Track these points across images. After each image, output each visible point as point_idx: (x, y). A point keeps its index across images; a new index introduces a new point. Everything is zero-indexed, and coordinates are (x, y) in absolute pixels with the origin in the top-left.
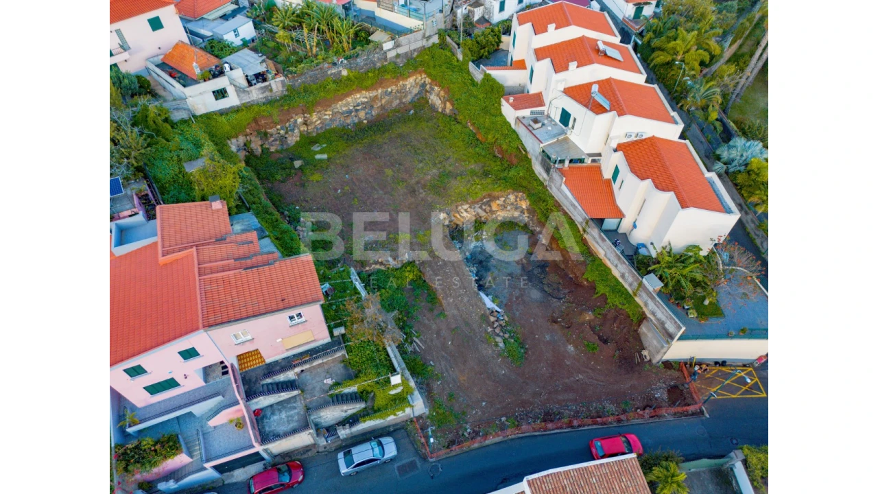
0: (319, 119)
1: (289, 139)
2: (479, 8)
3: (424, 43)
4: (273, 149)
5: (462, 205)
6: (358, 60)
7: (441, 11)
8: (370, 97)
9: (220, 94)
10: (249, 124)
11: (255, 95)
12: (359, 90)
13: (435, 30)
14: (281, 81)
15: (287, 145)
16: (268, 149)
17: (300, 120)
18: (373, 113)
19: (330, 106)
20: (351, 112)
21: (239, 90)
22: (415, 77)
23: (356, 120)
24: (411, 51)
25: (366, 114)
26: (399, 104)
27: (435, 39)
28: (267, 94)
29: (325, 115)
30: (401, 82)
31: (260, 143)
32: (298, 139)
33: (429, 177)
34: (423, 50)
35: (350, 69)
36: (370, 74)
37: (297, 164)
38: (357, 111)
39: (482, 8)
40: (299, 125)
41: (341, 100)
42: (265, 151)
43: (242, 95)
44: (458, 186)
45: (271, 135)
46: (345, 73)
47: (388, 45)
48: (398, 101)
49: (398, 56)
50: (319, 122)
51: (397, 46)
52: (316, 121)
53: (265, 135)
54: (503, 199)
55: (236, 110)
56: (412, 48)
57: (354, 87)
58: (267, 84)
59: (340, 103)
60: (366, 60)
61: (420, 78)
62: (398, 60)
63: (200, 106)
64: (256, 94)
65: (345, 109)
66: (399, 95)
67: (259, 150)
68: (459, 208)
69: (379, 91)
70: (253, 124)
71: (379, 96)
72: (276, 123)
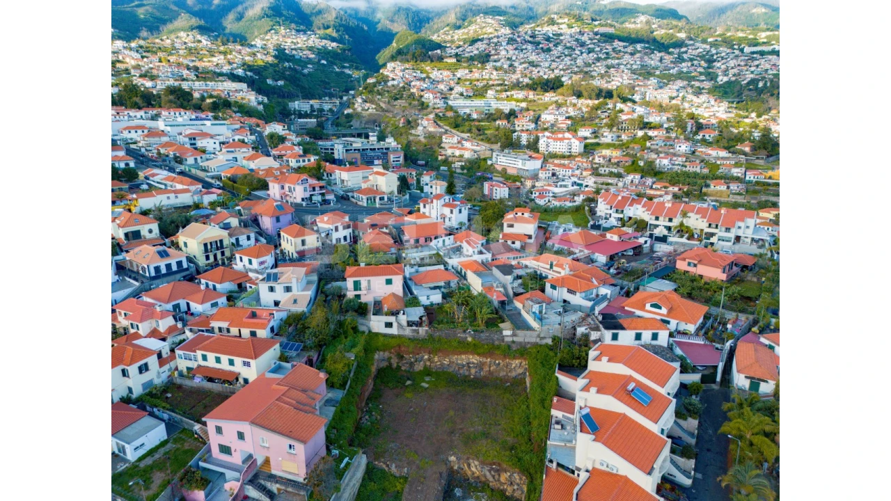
0: (441, 361)
1: (416, 366)
2: (595, 332)
3: (538, 340)
4: (403, 368)
5: (473, 459)
6: (482, 335)
7: (560, 324)
8: (480, 362)
9: (389, 325)
10: (394, 347)
12: (473, 353)
13: (551, 335)
14: (427, 330)
15: (414, 369)
16: (401, 367)
17: (426, 357)
18: (482, 373)
19: (448, 356)
20: (464, 366)
21: (400, 326)
22: (520, 361)
23: (467, 373)
24: (525, 342)
25: (476, 372)
26: (504, 376)
27: (549, 341)
28: (415, 334)
29: (444, 360)
30: (507, 360)
31: (397, 361)
32: (422, 369)
33: (472, 430)
34: (535, 345)
35: (474, 338)
36: (486, 347)
37: (409, 382)
38: (469, 367)
39: (599, 333)
40: (425, 359)
41: (457, 355)
42: (399, 368)
43: (400, 330)
44: (483, 445)
45: (406, 359)
46: (469, 339)
47: (507, 333)
48: (505, 373)
49: (513, 342)
50: (439, 363)
51: (514, 335)
52: (437, 362)
53: (402, 358)
54: (509, 474)
55: (392, 336)
56: (526, 340)
57: (470, 350)
58: (417, 328)
60: (488, 336)
61: (524, 363)
62: (513, 345)
63: (375, 328)
64: (408, 332)
65: (459, 362)
66: (505, 369)
67: (395, 365)
68: (471, 461)
69: (489, 360)
70: (397, 348)
71: (488, 363)
72: (411, 353)
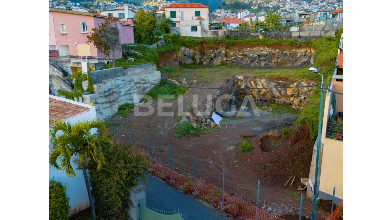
0: (235, 56)
1: (215, 61)
3: (322, 34)
6: (271, 32)
8: (270, 52)
9: (194, 28)
11: (209, 35)
14: (224, 31)
15: (213, 64)
16: (203, 62)
17: (223, 52)
18: (270, 65)
19: (242, 49)
20: (255, 59)
21: (203, 30)
22: (305, 49)
24: (311, 37)
25: (266, 64)
26: (291, 65)
27: (333, 35)
28: (215, 36)
29: (239, 55)
30: (294, 50)
31: (199, 56)
32: (220, 63)
34: (320, 38)
35: (265, 36)
40: (222, 55)
41: (250, 47)
43: (203, 32)
45: (206, 55)
46: (261, 37)
47: (294, 29)
49: (300, 37)
51: (301, 31)
52: (232, 56)
53: (203, 54)
56: (312, 35)
57: (261, 44)
58: (217, 30)
59: (249, 48)
60: (277, 34)
61: (309, 51)
62: (299, 40)
63: (184, 32)
65: (251, 55)
66: (291, 59)
67: (198, 61)
68: (258, 80)
69: (277, 51)
70: (200, 46)
71: (276, 55)
72: (211, 48)
